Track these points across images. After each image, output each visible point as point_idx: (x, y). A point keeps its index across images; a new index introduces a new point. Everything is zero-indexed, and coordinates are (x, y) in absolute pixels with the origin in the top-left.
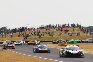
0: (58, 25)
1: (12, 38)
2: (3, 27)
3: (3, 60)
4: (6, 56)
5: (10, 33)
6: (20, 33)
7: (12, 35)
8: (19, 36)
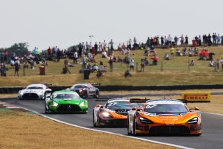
0: (180, 39)
1: (43, 76)
2: (16, 45)
3: (17, 143)
4: (27, 131)
5: (38, 63)
6: (66, 62)
7: (43, 69)
8: (65, 71)
